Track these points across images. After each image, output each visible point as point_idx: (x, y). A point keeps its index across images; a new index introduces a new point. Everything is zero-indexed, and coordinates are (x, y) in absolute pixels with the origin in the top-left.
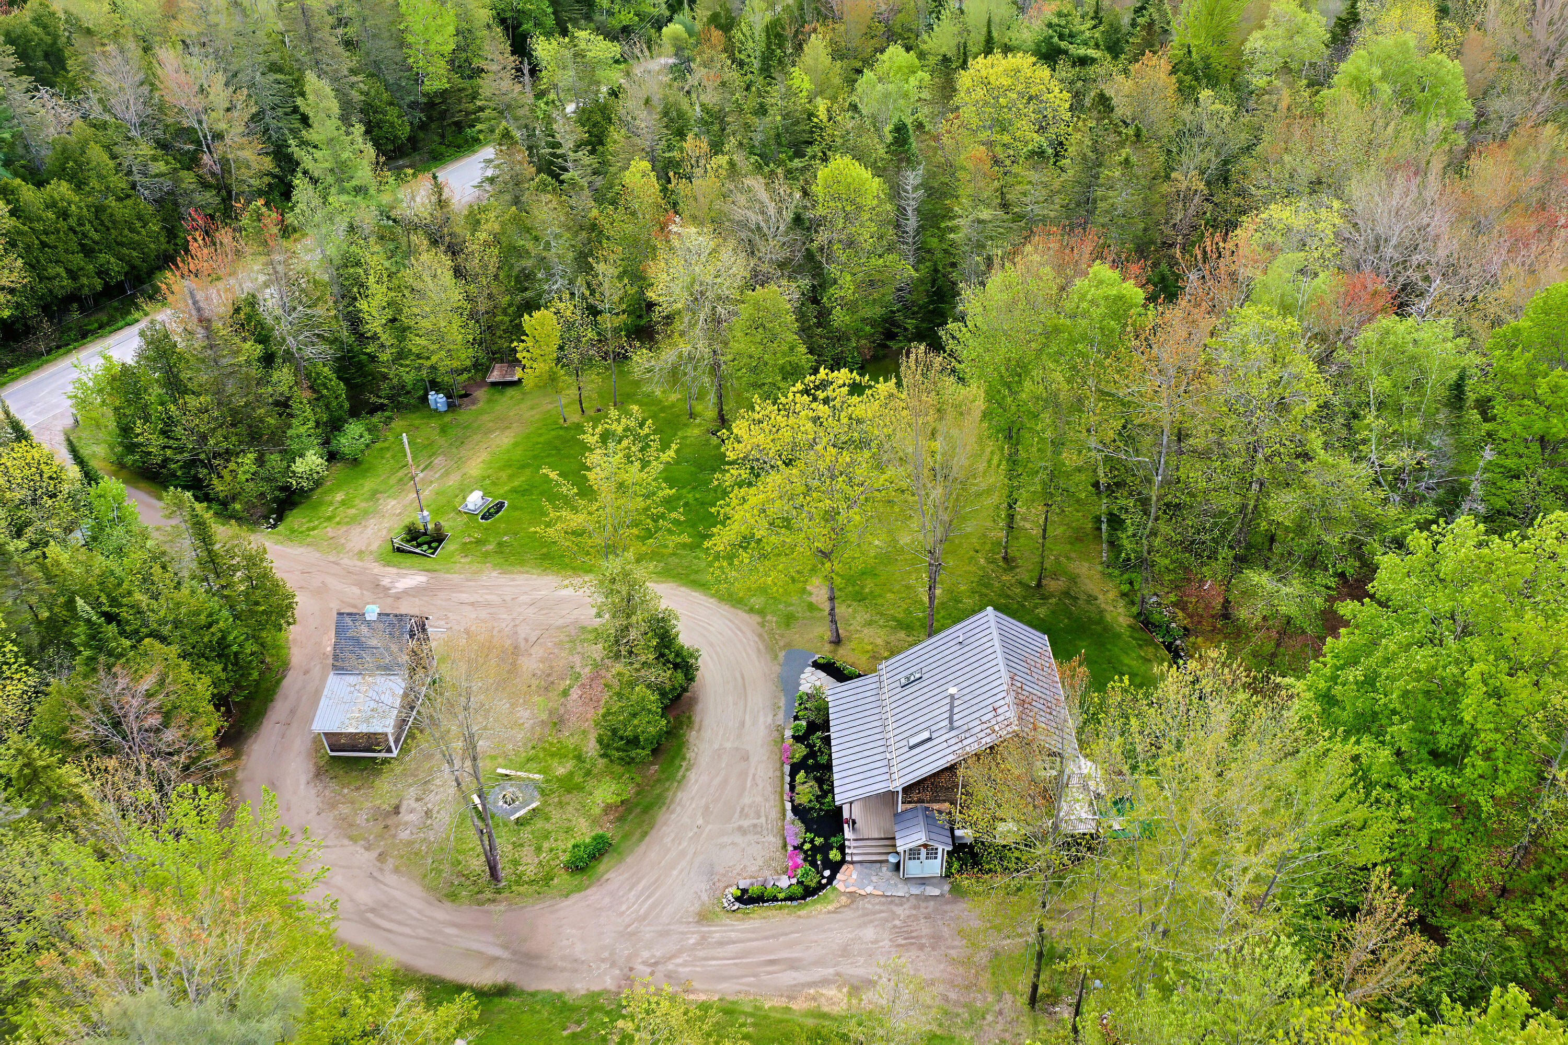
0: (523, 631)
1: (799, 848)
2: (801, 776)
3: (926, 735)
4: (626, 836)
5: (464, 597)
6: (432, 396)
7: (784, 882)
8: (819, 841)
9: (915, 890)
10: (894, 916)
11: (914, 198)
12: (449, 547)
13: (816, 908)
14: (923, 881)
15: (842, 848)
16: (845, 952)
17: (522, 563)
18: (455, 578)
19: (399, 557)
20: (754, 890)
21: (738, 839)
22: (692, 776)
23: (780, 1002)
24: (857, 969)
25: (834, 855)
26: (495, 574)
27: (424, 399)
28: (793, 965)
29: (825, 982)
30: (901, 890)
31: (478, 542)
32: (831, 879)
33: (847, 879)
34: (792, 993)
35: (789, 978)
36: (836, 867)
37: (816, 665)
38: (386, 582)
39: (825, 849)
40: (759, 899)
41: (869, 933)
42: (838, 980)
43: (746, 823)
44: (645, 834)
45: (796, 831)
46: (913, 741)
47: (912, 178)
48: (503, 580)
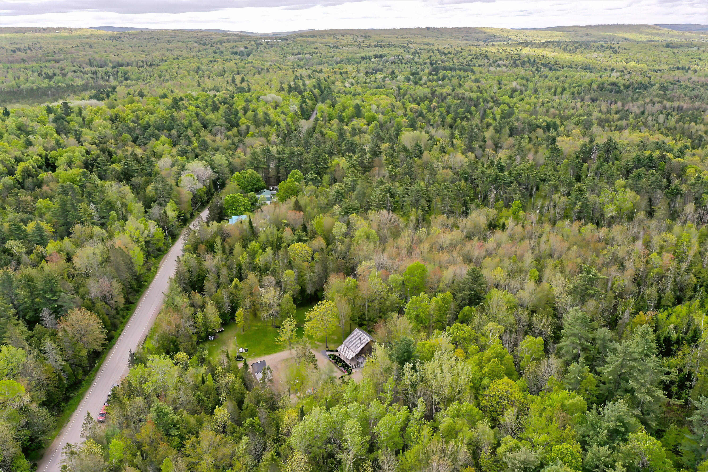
1: (344, 370)
2: (337, 363)
3: (357, 346)
6: (210, 337)
7: (345, 374)
8: (347, 368)
13: (352, 374)
17: (261, 355)
18: (252, 361)
19: (238, 362)
25: (350, 368)
31: (249, 355)
33: (353, 370)
36: (351, 370)
37: (327, 352)
45: (342, 369)
46: (356, 348)
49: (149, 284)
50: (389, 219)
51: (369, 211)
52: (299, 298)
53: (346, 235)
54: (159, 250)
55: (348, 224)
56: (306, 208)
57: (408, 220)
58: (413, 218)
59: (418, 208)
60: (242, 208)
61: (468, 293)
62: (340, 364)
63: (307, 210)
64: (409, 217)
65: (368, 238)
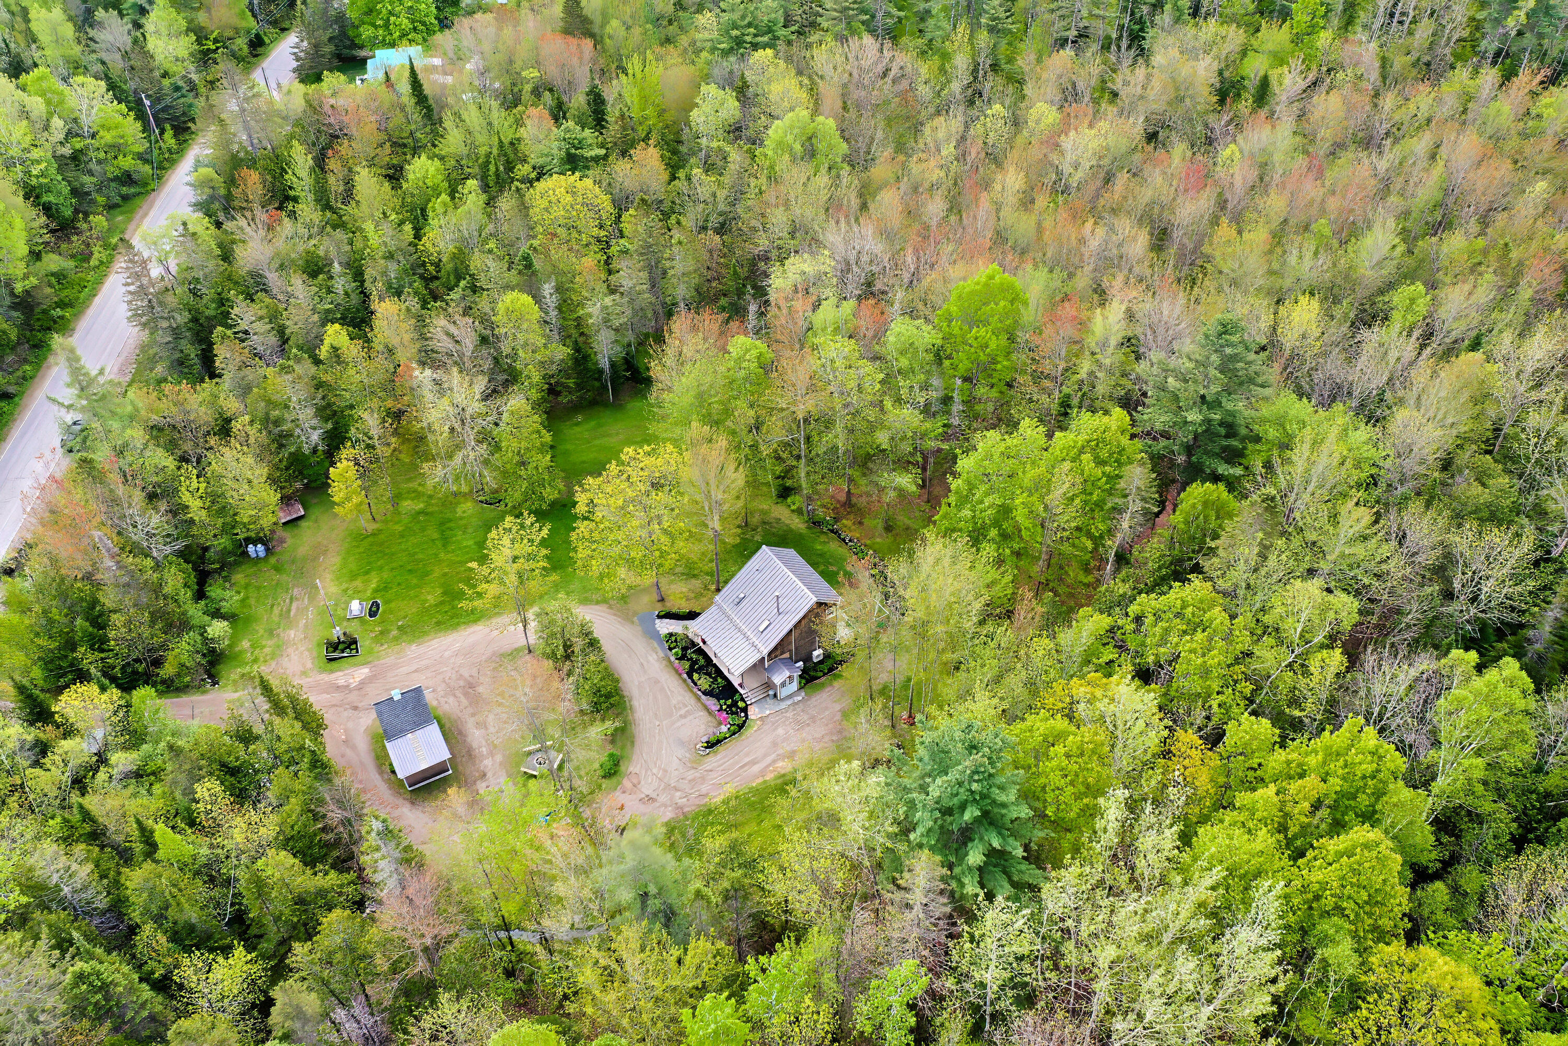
0: (466, 673)
1: (721, 710)
2: (696, 676)
3: (766, 623)
4: (623, 748)
5: (404, 670)
6: (251, 548)
7: (724, 729)
8: (729, 702)
9: (789, 702)
10: (787, 718)
11: (551, 301)
12: (364, 644)
13: (748, 732)
14: (790, 696)
15: (743, 700)
16: (775, 744)
17: (425, 633)
18: (390, 660)
19: (334, 665)
20: (713, 739)
21: (683, 721)
22: (635, 703)
23: (760, 780)
24: (787, 748)
25: (741, 704)
26: (413, 647)
27: (245, 554)
28: (753, 762)
29: (774, 761)
30: (783, 705)
31: (382, 633)
32: (746, 716)
33: (753, 712)
34: (763, 773)
35: (756, 768)
36: (745, 710)
37: (659, 617)
38: (341, 682)
39: (735, 704)
40: (719, 742)
41: (780, 731)
42: (782, 757)
43: (683, 712)
44: (633, 743)
45: (713, 704)
46: (761, 628)
47: (547, 289)
48: (422, 649)
49: (77, 316)
50: (880, 69)
51: (814, 38)
52: (571, 382)
53: (735, 131)
54: (127, 178)
55: (742, 91)
56: (605, 22)
57: (943, 70)
58: (961, 62)
59: (975, 26)
60: (405, 23)
61: (1194, 416)
62: (704, 682)
63: (609, 30)
64: (946, 57)
65: (811, 153)
